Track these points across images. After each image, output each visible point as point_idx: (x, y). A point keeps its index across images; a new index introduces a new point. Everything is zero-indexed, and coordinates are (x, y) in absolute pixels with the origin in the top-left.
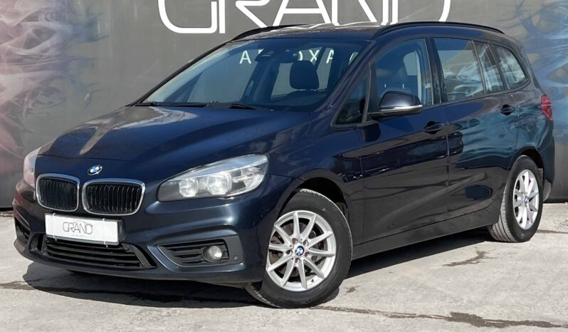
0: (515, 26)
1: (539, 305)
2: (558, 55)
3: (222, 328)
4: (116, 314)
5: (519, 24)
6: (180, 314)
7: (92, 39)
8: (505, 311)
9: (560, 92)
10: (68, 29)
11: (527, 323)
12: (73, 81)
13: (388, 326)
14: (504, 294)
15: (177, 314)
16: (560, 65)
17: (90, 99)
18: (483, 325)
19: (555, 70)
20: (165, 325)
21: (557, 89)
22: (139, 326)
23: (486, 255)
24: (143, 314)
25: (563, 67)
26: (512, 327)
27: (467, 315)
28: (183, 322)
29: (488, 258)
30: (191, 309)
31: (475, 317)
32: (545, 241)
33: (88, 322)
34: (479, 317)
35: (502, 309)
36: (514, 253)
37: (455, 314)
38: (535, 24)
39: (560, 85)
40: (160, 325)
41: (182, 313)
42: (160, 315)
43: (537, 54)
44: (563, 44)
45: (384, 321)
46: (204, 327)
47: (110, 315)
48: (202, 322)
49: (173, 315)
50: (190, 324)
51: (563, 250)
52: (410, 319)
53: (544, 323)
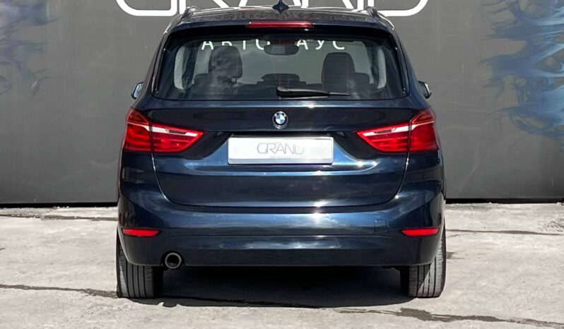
0: (500, 11)
1: (490, 302)
2: (548, 42)
3: (172, 321)
4: (67, 309)
5: (505, 9)
6: (131, 309)
7: (40, 21)
8: (455, 308)
9: (550, 82)
10: (15, 11)
11: (473, 318)
12: (19, 68)
13: (336, 320)
14: (459, 292)
15: (128, 309)
16: (551, 53)
17: (38, 87)
18: (430, 319)
19: (545, 59)
20: (115, 319)
21: (547, 79)
22: (90, 319)
23: (454, 255)
24: (94, 309)
25: (553, 56)
26: (456, 322)
27: (417, 310)
28: (134, 315)
29: (455, 258)
30: (142, 305)
31: (424, 312)
32: (521, 242)
33: (39, 315)
34: (428, 313)
35: (453, 306)
36: (484, 254)
37: (405, 309)
38: (523, 9)
39: (549, 75)
40: (111, 318)
41: (134, 308)
42: (111, 310)
43: (525, 42)
44: (554, 31)
45: (333, 316)
46: (154, 320)
47: (61, 310)
48: (154, 316)
49: (124, 310)
50: (140, 318)
51: (536, 252)
52: (360, 314)
53: (490, 317)
